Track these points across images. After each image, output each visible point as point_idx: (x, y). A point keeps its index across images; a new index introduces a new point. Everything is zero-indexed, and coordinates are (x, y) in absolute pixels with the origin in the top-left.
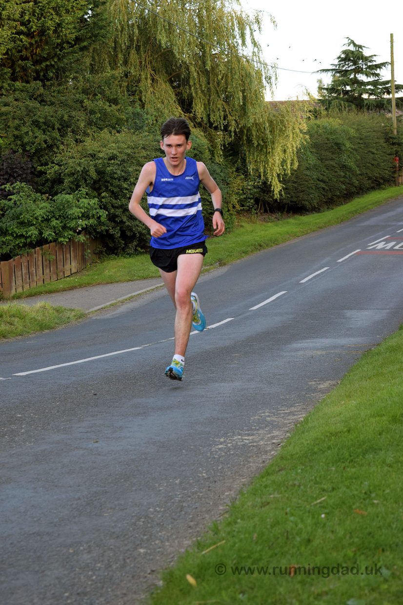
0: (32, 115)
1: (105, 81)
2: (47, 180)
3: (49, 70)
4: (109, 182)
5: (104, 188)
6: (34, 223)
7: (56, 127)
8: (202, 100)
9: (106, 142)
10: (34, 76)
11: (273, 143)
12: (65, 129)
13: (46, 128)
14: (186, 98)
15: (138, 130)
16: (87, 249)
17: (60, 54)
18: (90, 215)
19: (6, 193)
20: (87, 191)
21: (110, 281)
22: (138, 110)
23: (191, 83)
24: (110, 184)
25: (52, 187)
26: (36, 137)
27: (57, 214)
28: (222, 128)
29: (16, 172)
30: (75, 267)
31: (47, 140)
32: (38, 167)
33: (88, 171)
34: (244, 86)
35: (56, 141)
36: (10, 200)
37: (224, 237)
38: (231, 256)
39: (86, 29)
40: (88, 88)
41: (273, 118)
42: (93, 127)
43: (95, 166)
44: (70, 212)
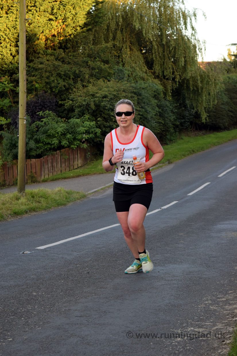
0: (57, 70)
1: (102, 51)
2: (65, 109)
3: (68, 42)
4: (102, 111)
5: (99, 115)
6: (56, 136)
7: (71, 78)
8: (159, 62)
9: (101, 87)
10: (58, 46)
11: (202, 88)
12: (77, 78)
13: (65, 78)
14: (150, 60)
15: (121, 80)
16: (88, 152)
17: (74, 33)
18: (90, 132)
19: (39, 117)
20: (89, 117)
21: (102, 173)
22: (121, 68)
23: (153, 52)
24: (103, 113)
25: (68, 114)
26: (59, 84)
27: (70, 131)
28: (171, 79)
29: (46, 104)
30: (81, 163)
31: (65, 85)
32: (60, 102)
33: (90, 104)
34: (185, 53)
35: (71, 86)
36: (42, 121)
37: (171, 145)
38: (175, 158)
39: (91, 18)
40: (91, 54)
41: (203, 74)
42: (93, 78)
43: (94, 101)
44: (78, 130)
